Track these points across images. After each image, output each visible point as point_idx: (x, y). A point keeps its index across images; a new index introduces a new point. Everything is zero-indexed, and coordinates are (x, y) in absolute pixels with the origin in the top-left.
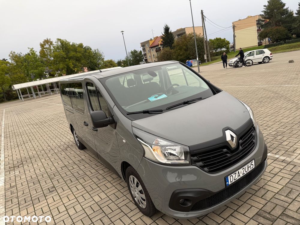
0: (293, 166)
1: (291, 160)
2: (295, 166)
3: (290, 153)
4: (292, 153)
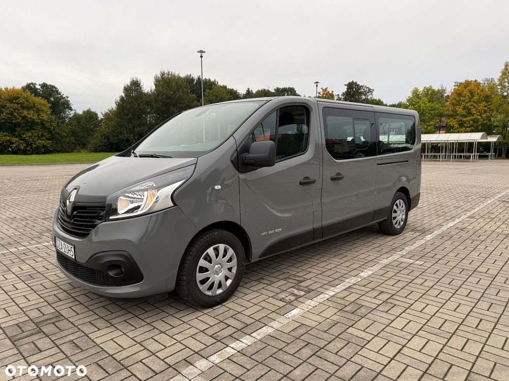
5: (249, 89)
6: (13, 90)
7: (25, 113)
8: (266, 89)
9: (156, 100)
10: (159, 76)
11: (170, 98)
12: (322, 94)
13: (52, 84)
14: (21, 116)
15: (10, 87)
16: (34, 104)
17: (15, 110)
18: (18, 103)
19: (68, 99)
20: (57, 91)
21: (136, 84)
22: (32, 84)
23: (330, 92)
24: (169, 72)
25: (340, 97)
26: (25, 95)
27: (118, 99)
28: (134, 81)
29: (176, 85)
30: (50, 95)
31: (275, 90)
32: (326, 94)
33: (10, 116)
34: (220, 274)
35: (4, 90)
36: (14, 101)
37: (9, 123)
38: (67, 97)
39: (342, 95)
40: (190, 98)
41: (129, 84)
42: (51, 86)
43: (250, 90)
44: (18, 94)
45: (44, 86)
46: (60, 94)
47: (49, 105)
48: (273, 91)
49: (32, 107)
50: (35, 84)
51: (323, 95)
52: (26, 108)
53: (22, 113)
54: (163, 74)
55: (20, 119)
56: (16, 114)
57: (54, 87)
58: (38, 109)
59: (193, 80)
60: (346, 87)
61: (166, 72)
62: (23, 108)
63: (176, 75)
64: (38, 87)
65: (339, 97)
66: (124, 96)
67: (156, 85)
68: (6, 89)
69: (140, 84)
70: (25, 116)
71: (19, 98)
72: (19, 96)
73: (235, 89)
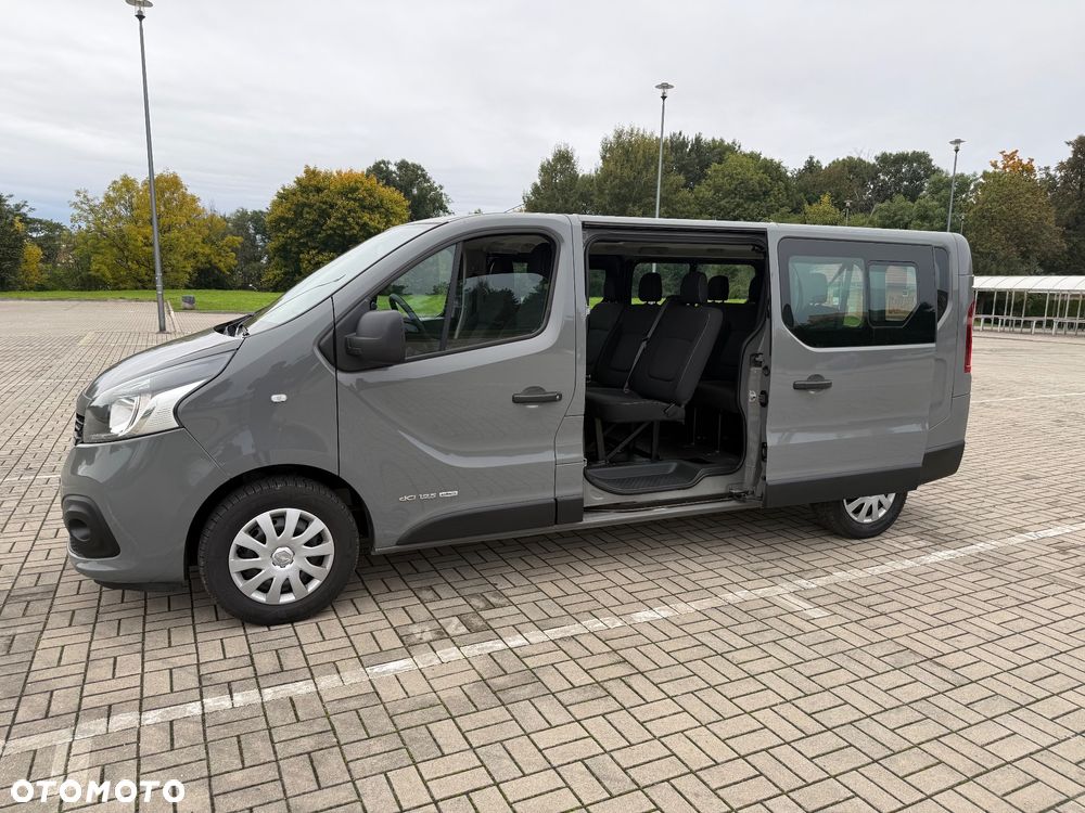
0: (54, 709)
1: (82, 726)
2: (46, 717)
3: (113, 756)
4: (102, 762)
5: (811, 158)
6: (350, 174)
7: (366, 218)
8: (855, 156)
9: (601, 191)
10: (611, 138)
11: (627, 185)
12: (1000, 165)
13: (417, 163)
14: (358, 224)
15: (345, 170)
16: (381, 201)
17: (349, 211)
18: (355, 200)
19: (443, 191)
20: (424, 176)
21: (564, 158)
22: (384, 162)
23: (1025, 162)
24: (632, 131)
25: (1052, 173)
26: (367, 184)
27: (529, 190)
28: (560, 151)
29: (644, 157)
30: (411, 184)
31: (877, 158)
32: (1013, 167)
33: (342, 223)
34: (288, 566)
35: (335, 174)
36: (350, 195)
37: (340, 236)
38: (441, 187)
39: (1058, 169)
40: (671, 185)
41: (551, 158)
42: (414, 165)
43: (815, 160)
44: (356, 182)
45: (403, 165)
46: (428, 181)
47: (407, 203)
48: (872, 161)
49: (377, 207)
50: (389, 163)
51: (1004, 168)
52: (369, 209)
53: (359, 218)
54: (619, 135)
55: (357, 228)
56: (350, 220)
57: (419, 168)
58: (387, 210)
59: (684, 144)
60: (1071, 148)
61: (627, 129)
62: (363, 208)
63: (648, 134)
64: (393, 168)
65: (1048, 174)
66: (539, 184)
67: (603, 158)
68: (339, 173)
69: (572, 158)
70: (365, 224)
71: (357, 189)
72: (359, 185)
73: (777, 160)
